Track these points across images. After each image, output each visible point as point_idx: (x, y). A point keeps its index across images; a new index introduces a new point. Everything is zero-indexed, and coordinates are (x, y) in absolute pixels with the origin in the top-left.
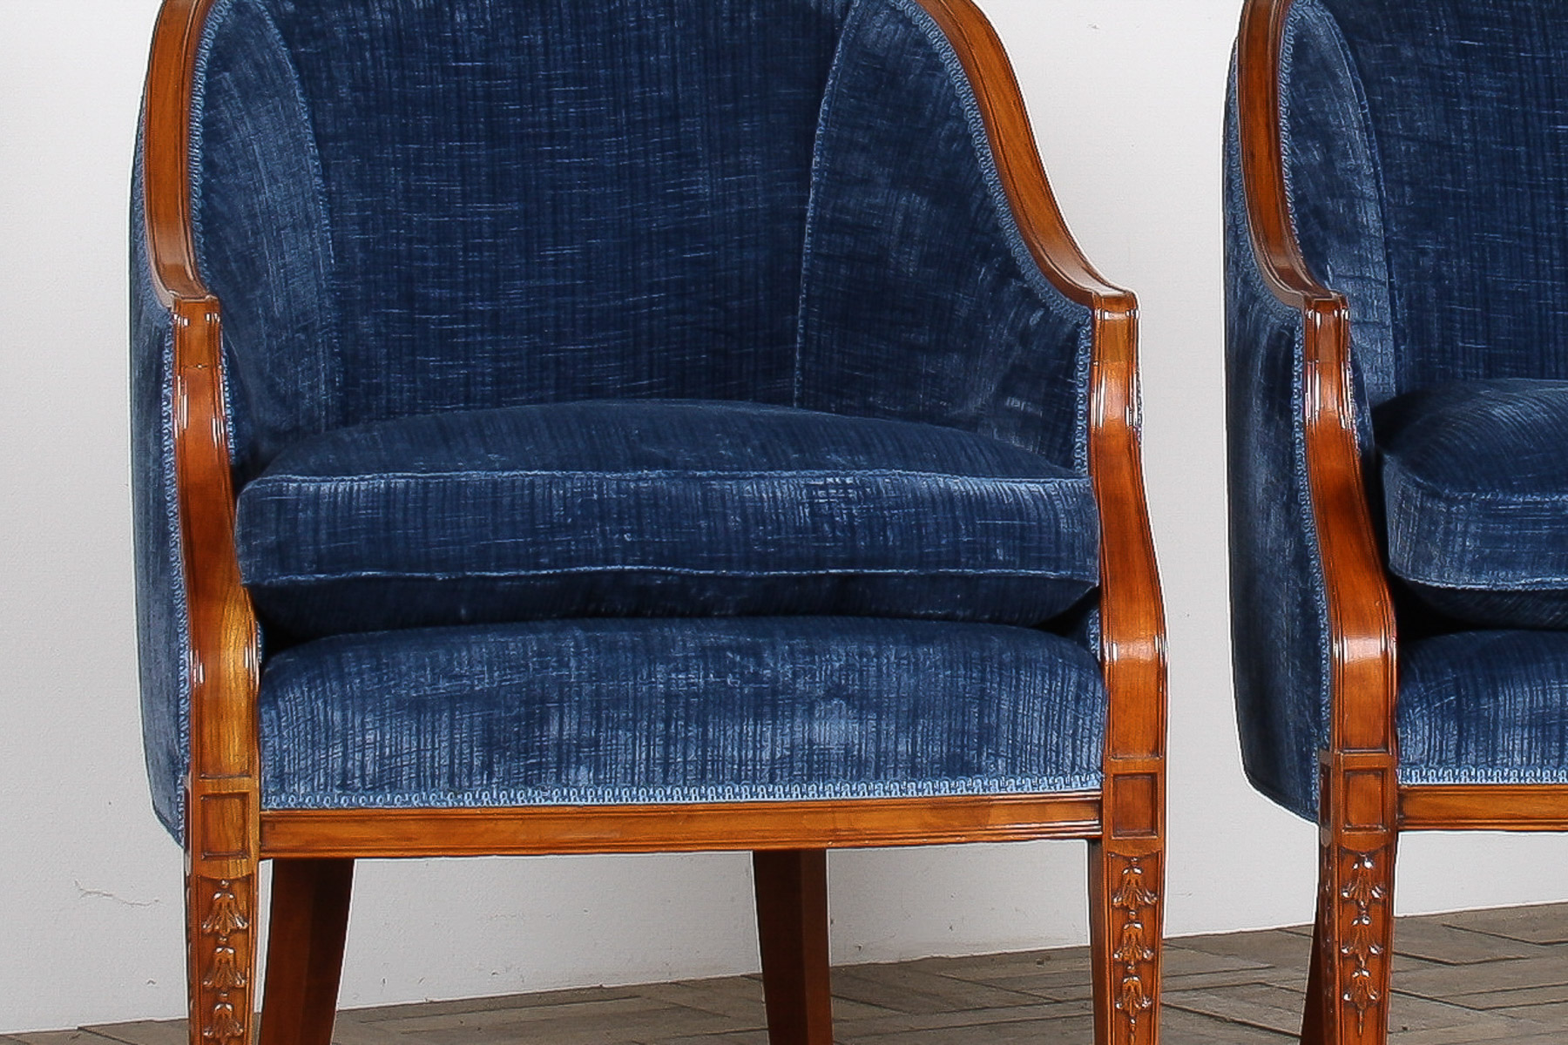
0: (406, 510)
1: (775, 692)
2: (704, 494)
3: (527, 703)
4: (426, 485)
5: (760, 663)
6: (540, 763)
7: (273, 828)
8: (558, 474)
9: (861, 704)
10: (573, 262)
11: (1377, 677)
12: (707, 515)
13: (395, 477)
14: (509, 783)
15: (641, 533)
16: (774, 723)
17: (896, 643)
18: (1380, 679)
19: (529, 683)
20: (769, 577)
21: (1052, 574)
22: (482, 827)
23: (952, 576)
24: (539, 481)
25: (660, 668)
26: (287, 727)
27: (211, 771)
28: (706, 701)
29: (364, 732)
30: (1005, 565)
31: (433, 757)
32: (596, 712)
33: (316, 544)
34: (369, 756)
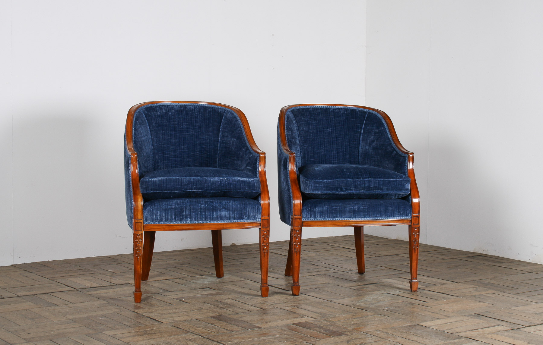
0: (164, 182)
1: (215, 208)
2: (205, 180)
3: (181, 209)
4: (166, 179)
5: (213, 204)
6: (182, 218)
7: (145, 227)
8: (185, 177)
9: (227, 209)
10: (186, 148)
12: (206, 183)
13: (162, 178)
14: (178, 220)
15: (197, 186)
16: (215, 212)
17: (232, 201)
18: (300, 206)
19: (181, 206)
20: (214, 192)
21: (254, 191)
22: (174, 226)
23: (240, 192)
24: (182, 178)
25: (199, 204)
26: (147, 212)
27: (136, 219)
28: (206, 209)
29: (158, 213)
30: (247, 190)
31: (167, 217)
32: (190, 211)
33: (151, 187)
34: (159, 217)
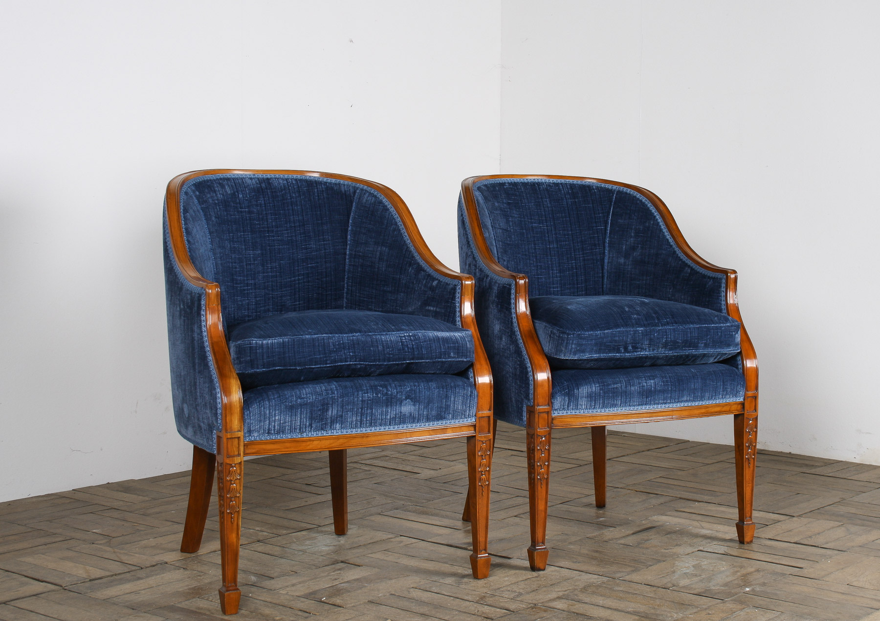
0: (289, 348)
1: (392, 398)
2: (371, 340)
3: (323, 405)
4: (294, 340)
5: (387, 390)
6: (326, 423)
7: (247, 447)
8: (330, 335)
9: (415, 400)
10: (276, 268)
11: (546, 385)
12: (373, 346)
13: (285, 338)
14: (317, 430)
15: (355, 352)
16: (391, 407)
17: (423, 382)
18: (547, 386)
19: (324, 399)
20: (390, 364)
21: (465, 360)
22: (309, 443)
23: (439, 362)
24: (325, 338)
25: (360, 393)
26: (252, 416)
27: (229, 431)
28: (373, 402)
29: (275, 416)
30: (453, 358)
31: (295, 423)
32: (342, 407)
33: (263, 359)
34: (277, 423)
